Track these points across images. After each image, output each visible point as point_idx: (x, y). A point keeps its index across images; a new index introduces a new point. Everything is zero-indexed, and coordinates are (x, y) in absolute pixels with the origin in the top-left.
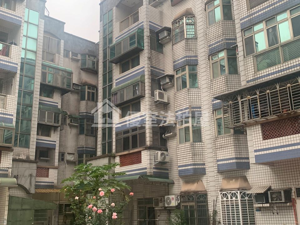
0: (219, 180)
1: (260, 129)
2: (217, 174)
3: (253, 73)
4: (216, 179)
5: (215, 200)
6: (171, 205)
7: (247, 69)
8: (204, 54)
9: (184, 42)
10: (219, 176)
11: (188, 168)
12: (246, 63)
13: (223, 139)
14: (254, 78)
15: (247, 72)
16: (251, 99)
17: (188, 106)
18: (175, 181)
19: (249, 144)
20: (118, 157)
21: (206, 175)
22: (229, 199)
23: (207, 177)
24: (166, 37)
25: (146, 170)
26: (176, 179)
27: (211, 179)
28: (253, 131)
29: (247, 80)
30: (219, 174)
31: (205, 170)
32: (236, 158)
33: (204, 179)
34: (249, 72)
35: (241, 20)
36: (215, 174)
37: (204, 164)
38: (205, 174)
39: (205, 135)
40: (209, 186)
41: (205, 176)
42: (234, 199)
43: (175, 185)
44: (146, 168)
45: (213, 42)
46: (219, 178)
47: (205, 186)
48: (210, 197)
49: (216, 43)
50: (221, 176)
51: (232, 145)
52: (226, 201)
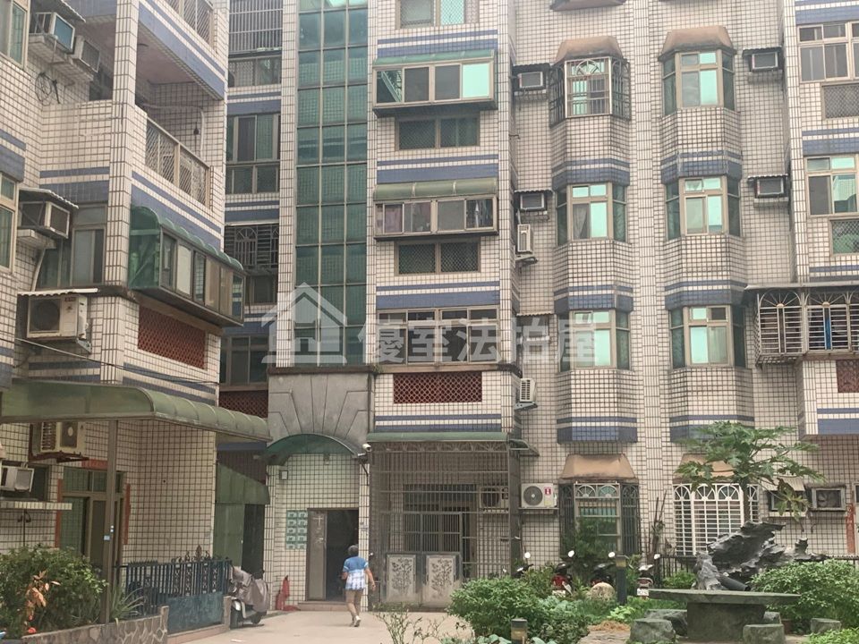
0: (674, 458)
1: (834, 370)
2: (669, 444)
3: (827, 254)
4: (664, 454)
5: (661, 498)
6: (541, 505)
7: (813, 243)
8: (649, 164)
9: (605, 121)
10: (674, 449)
11: (603, 424)
12: (810, 231)
13: (709, 374)
14: (827, 265)
15: (811, 250)
16: (832, 309)
17: (609, 283)
18: (540, 450)
19: (807, 395)
20: (391, 376)
21: (638, 444)
22: (717, 498)
23: (639, 449)
24: (541, 89)
25: (499, 421)
26: (545, 445)
27: (650, 453)
28: (817, 371)
29: (812, 265)
30: (673, 445)
31: (636, 432)
32: (739, 417)
33: (632, 453)
34: (816, 250)
35: (805, 133)
36: (664, 444)
37: (634, 420)
38: (636, 442)
39: (640, 355)
40: (644, 468)
41: (634, 445)
42: (728, 499)
43: (540, 459)
44: (498, 416)
45: (695, 150)
46: (674, 454)
47: (634, 468)
48: (645, 492)
49: (702, 154)
50: (679, 449)
51: (730, 388)
52: (685, 503)
